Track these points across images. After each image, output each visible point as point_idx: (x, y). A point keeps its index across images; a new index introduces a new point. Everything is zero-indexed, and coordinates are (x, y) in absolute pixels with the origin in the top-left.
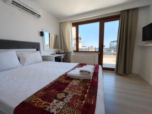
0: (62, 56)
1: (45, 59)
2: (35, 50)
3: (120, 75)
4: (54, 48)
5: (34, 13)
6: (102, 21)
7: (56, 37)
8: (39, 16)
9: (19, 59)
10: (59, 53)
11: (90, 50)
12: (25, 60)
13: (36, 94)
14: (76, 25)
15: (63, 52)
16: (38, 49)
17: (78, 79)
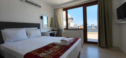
0: (56, 32)
1: (43, 34)
2: (37, 28)
3: (102, 47)
4: (51, 27)
5: (37, 5)
6: (85, 6)
7: (52, 19)
8: (40, 7)
9: (27, 34)
10: (54, 31)
11: (80, 28)
12: (30, 34)
13: (34, 51)
14: (66, 9)
15: (57, 29)
16: (39, 28)
17: (60, 45)
